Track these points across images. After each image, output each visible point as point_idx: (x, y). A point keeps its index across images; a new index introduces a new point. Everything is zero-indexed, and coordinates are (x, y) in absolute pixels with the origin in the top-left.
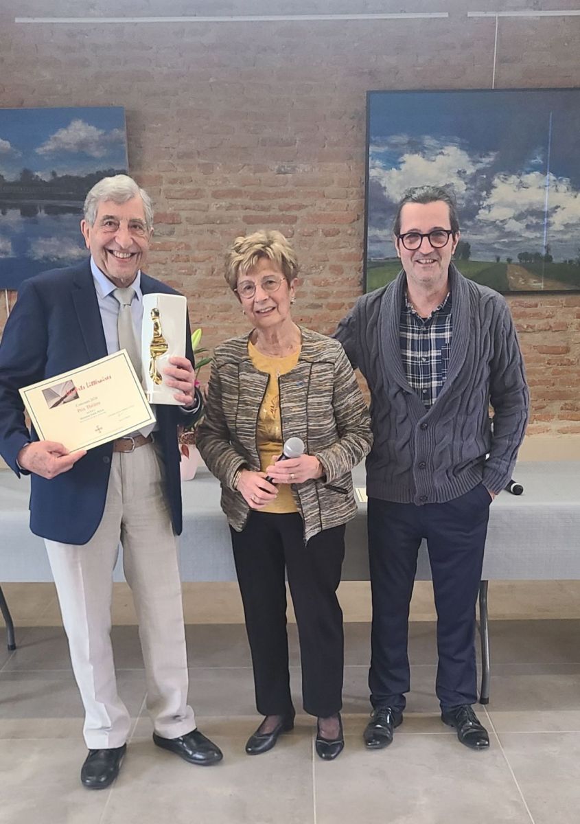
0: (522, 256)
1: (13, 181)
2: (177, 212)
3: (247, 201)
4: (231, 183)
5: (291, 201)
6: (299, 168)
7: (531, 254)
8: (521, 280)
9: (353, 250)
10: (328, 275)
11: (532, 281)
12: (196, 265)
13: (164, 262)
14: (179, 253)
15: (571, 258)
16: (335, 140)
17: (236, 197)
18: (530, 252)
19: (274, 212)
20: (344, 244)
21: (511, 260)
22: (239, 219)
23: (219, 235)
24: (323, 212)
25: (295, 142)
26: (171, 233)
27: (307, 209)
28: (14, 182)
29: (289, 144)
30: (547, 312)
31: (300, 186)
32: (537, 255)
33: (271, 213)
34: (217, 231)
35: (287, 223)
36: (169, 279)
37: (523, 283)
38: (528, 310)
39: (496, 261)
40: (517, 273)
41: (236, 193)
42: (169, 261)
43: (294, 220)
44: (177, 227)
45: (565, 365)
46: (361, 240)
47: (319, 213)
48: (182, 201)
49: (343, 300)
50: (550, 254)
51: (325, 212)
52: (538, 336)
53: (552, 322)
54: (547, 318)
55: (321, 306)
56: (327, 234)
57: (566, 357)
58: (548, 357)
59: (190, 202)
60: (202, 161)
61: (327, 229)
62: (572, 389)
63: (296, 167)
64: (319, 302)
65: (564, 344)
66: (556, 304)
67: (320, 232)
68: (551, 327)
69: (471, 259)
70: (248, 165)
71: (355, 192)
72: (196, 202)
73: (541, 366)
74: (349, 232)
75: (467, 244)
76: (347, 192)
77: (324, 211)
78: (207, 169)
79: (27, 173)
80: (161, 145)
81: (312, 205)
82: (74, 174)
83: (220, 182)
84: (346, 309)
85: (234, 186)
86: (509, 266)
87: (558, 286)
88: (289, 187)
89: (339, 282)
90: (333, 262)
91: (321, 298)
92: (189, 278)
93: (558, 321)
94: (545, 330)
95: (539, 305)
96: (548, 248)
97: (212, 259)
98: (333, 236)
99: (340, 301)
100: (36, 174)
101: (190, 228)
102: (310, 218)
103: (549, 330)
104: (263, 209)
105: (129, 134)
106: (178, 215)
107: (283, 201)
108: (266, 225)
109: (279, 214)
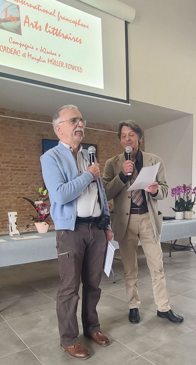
3: (12, 165)
4: (7, 160)
17: (9, 164)
20: (38, 177)
22: (10, 169)
25: (24, 150)
27: (28, 168)
33: (19, 168)
34: (3, 172)
35: (23, 171)
55: (34, 193)
56: (34, 175)
63: (24, 157)
67: (32, 174)
77: (33, 168)
104: (17, 167)
107: (22, 165)
108: (17, 172)
109: (21, 168)
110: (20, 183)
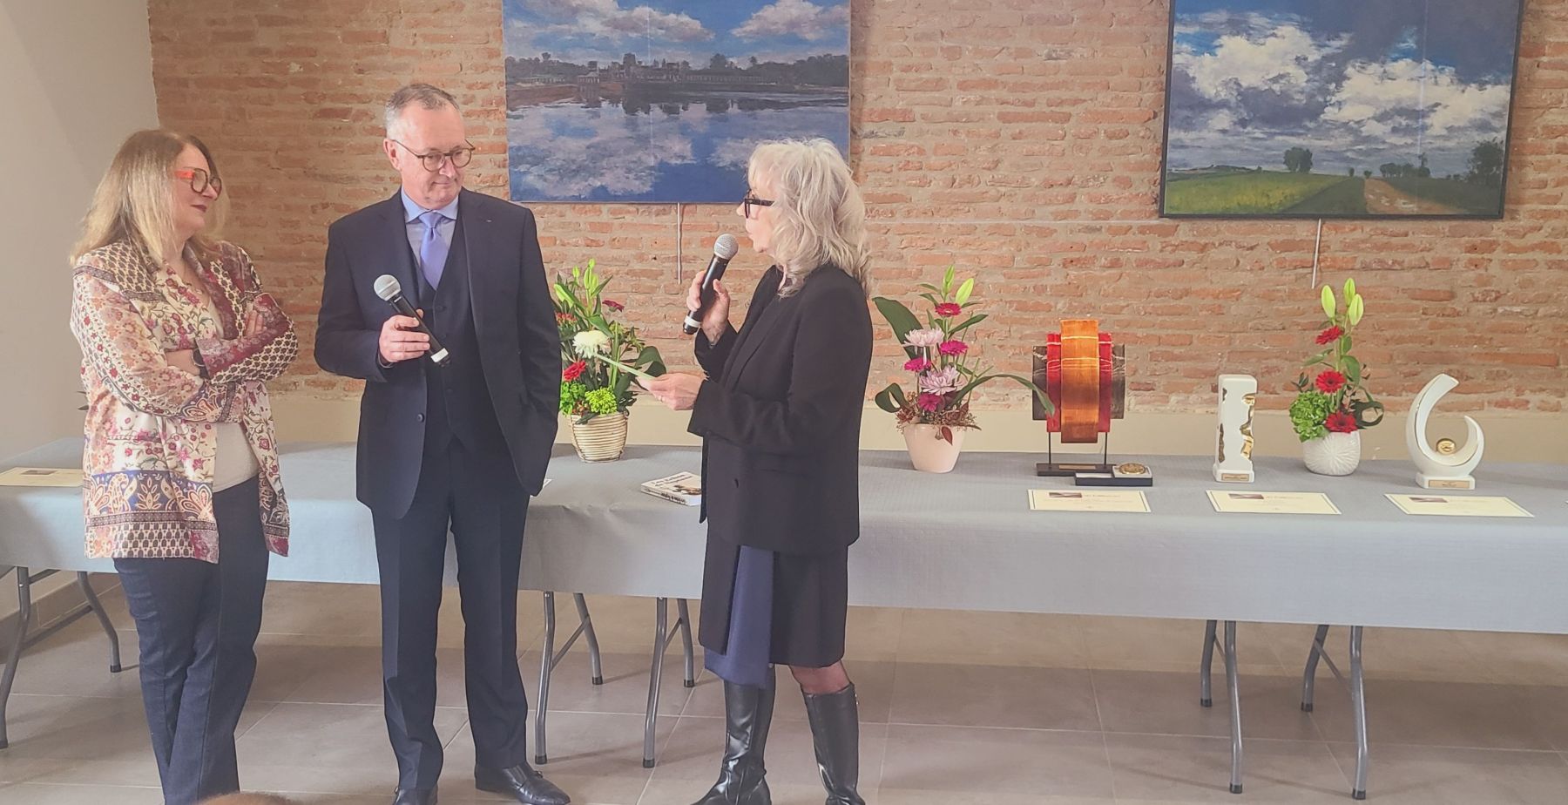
0: (1384, 169)
1: (699, 69)
2: (910, 108)
3: (1004, 94)
4: (984, 72)
5: (1064, 94)
6: (1076, 52)
7: (1399, 166)
8: (1384, 201)
9: (1147, 157)
10: (1109, 189)
11: (1403, 201)
12: (931, 175)
13: (889, 170)
14: (910, 158)
15: (1457, 172)
16: (1127, 18)
17: (989, 89)
18: (1396, 163)
19: (1041, 107)
20: (1134, 149)
21: (1370, 173)
22: (992, 116)
23: (963, 136)
24: (1106, 108)
25: (1073, 19)
26: (901, 133)
27: (1085, 103)
28: (700, 71)
29: (1064, 23)
30: (1421, 242)
31: (1078, 74)
32: (1408, 167)
33: (1037, 109)
34: (961, 131)
35: (1057, 123)
36: (895, 192)
37: (1387, 204)
38: (1394, 240)
39: (1348, 175)
40: (1378, 191)
41: (990, 84)
42: (894, 169)
43: (1067, 118)
44: (908, 126)
45: (1449, 316)
46: (1159, 145)
47: (1100, 109)
48: (918, 94)
49: (1130, 222)
50: (1427, 166)
51: (1110, 109)
52: (1409, 276)
53: (1429, 257)
54: (1421, 251)
55: (1099, 230)
56: (1111, 136)
57: (1449, 305)
58: (1425, 304)
59: (928, 94)
60: (945, 44)
61: (1112, 130)
62: (1460, 349)
63: (1072, 51)
64: (1098, 223)
65: (1447, 288)
66: (1437, 232)
67: (1102, 134)
68: (1427, 263)
69: (1313, 171)
70: (1008, 48)
71: (1151, 85)
72: (937, 95)
73: (1413, 317)
74: (1141, 134)
75: (1308, 151)
76: (1141, 83)
77: (1108, 106)
78: (953, 54)
79: (718, 59)
80: (894, 25)
81: (1091, 100)
82: (780, 60)
83: (970, 70)
84: (1134, 234)
85: (988, 75)
86: (1367, 181)
87: (1438, 209)
88: (1062, 77)
89: (1125, 198)
90: (1118, 172)
91: (1099, 219)
92: (920, 191)
93: (1438, 255)
94: (1420, 268)
95: (1410, 233)
96: (1423, 158)
97: (953, 167)
98: (1121, 138)
99: (1126, 223)
100: (734, 60)
101: (925, 126)
102: (1089, 116)
103: (1425, 267)
104: (1026, 104)
105: (852, 11)
106: (911, 111)
107: (1054, 94)
108: (1028, 125)
109: (1047, 110)
110: (1033, 180)
